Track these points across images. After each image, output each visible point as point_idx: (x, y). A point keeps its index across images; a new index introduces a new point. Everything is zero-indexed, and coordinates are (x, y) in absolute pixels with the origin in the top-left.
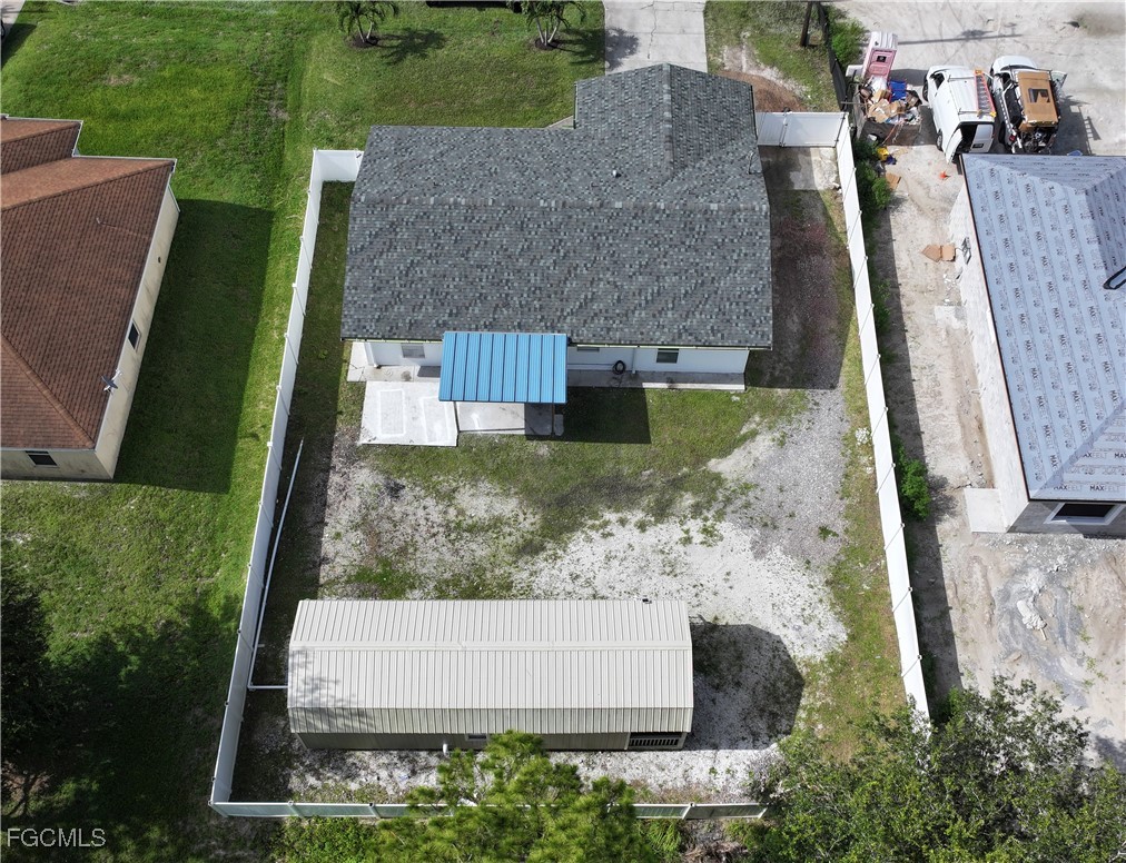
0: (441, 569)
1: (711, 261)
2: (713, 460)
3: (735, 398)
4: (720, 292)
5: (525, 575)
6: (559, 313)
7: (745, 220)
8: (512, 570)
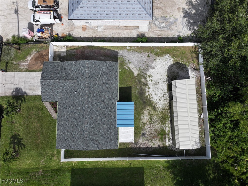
0: (159, 124)
1: (100, 73)
2: (134, 75)
3: (121, 70)
4: (107, 71)
5: (160, 109)
6: (112, 104)
7: (90, 65)
8: (159, 111)
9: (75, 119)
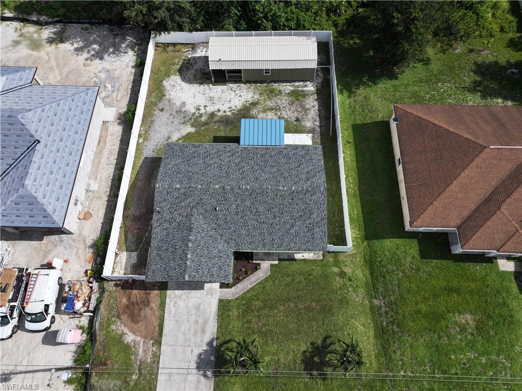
0: (281, 98)
2: (193, 131)
4: (182, 158)
5: (255, 97)
6: (243, 152)
7: (166, 181)
9: (268, 211)
